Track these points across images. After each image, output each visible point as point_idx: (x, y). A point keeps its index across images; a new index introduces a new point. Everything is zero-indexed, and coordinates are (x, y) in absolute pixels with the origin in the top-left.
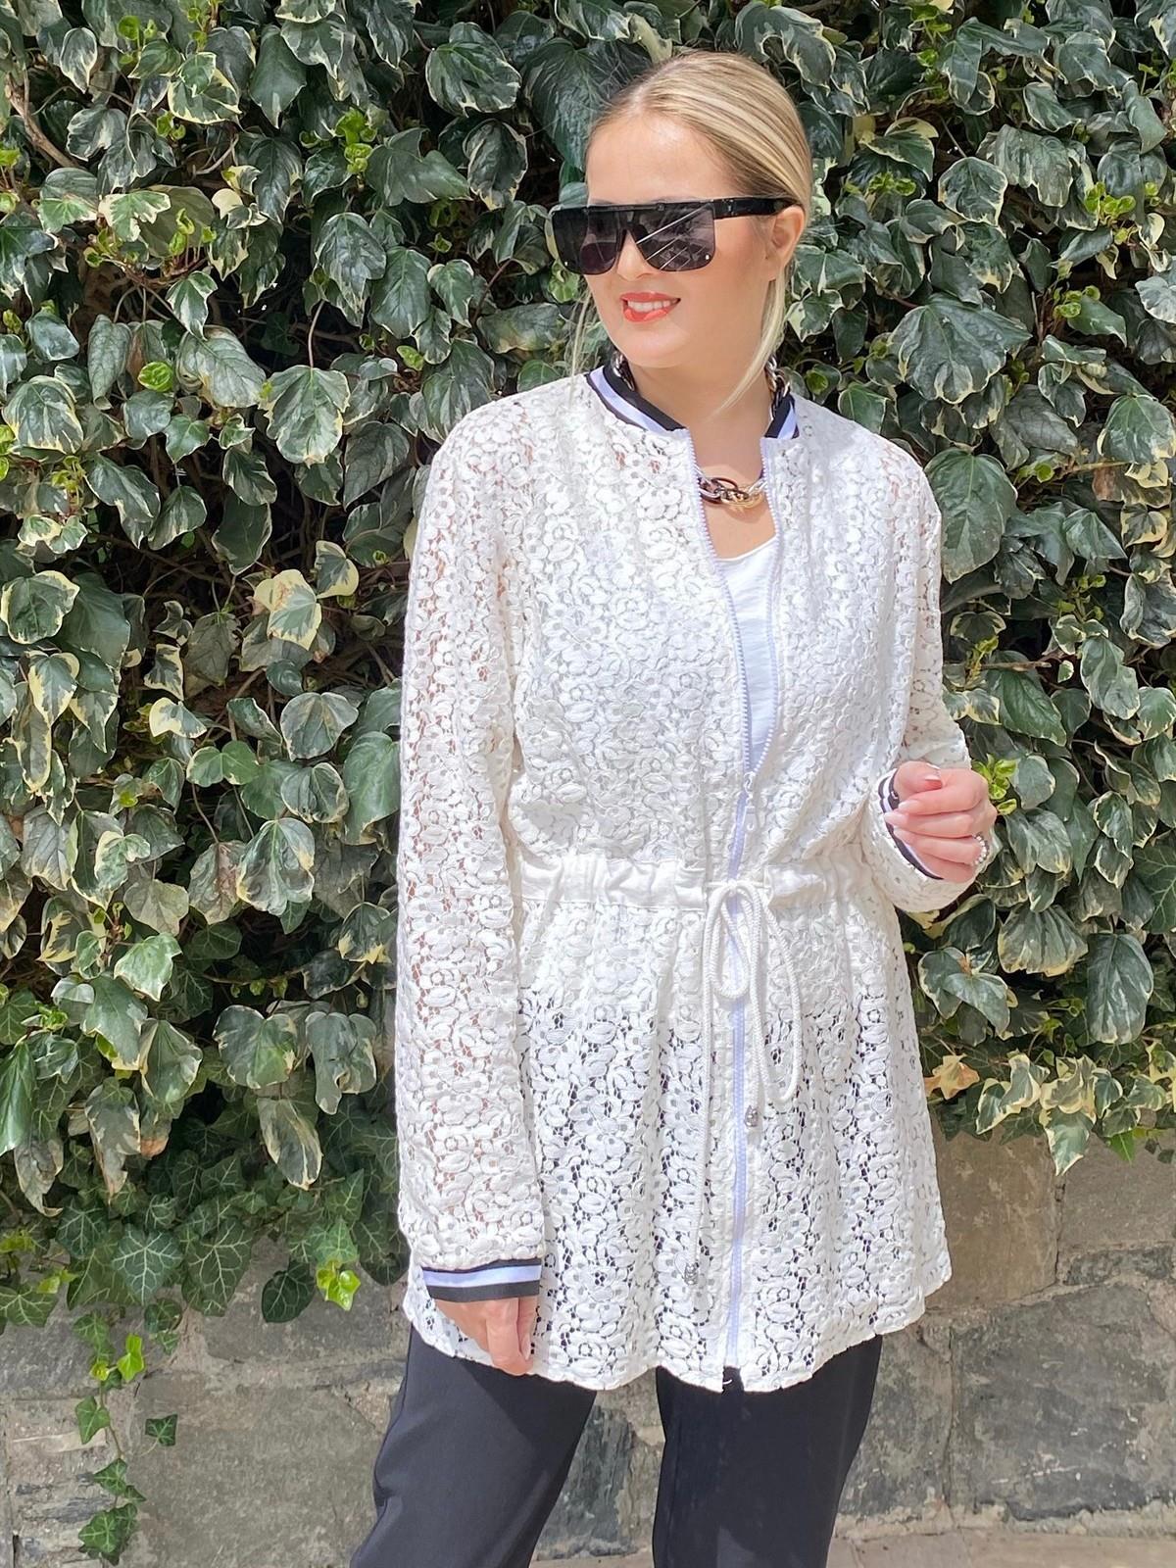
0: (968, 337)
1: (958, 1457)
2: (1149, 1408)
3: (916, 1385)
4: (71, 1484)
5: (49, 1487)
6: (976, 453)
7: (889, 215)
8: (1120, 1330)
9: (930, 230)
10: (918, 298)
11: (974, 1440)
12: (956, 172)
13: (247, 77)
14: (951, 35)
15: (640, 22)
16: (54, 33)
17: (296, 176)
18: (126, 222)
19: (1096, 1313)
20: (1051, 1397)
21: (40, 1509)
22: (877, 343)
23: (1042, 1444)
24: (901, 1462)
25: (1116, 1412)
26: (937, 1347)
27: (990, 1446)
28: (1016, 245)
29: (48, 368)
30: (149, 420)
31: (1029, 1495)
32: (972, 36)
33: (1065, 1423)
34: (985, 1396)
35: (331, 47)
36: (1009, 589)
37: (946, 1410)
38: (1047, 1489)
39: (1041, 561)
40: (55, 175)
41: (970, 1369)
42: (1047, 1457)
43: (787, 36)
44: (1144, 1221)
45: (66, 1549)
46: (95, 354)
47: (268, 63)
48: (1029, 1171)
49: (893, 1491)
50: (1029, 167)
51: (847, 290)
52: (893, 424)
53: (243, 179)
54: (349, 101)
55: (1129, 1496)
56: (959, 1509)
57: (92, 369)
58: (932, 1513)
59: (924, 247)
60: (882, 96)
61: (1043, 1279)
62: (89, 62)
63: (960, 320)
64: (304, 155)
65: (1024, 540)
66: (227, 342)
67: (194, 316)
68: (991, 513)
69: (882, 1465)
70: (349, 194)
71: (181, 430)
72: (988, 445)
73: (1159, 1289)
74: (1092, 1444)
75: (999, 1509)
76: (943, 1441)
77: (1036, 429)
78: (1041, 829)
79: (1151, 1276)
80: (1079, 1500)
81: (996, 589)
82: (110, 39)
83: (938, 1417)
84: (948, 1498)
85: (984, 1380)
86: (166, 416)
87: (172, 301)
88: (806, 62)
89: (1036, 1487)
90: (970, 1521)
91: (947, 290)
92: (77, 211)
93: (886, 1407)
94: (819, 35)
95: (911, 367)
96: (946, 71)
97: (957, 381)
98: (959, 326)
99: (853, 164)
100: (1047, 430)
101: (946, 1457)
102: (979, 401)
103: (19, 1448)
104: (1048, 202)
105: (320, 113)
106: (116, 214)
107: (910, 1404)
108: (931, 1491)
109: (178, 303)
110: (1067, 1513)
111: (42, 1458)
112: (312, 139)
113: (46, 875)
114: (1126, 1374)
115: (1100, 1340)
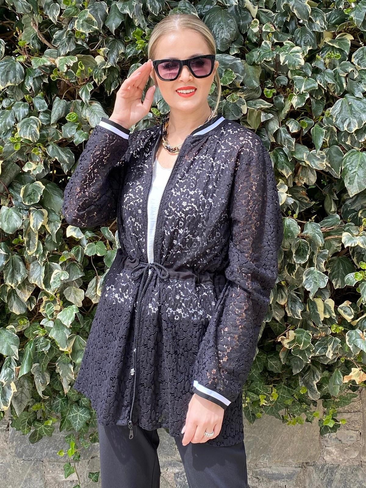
0: (357, 109)
6: (362, 151)
7: (335, 66)
9: (347, 72)
10: (343, 95)
12: (359, 52)
13: (105, 18)
16: (48, 5)
17: (122, 51)
18: (63, 66)
22: (327, 111)
30: (69, 132)
35: (131, 8)
46: (54, 109)
47: (113, 13)
51: (311, 91)
52: (334, 140)
53: (104, 52)
54: (139, 26)
57: (52, 114)
59: (345, 78)
60: (334, 25)
62: (57, 14)
64: (126, 44)
66: (97, 106)
67: (86, 97)
70: (141, 57)
71: (80, 134)
86: (75, 130)
87: (80, 92)
88: (298, 12)
91: (352, 93)
94: (305, 3)
97: (352, 125)
98: (354, 105)
99: (323, 48)
102: (360, 132)
103: (49, 478)
106: (60, 63)
109: (82, 93)
111: (56, 482)
112: (129, 39)
113: (36, 283)
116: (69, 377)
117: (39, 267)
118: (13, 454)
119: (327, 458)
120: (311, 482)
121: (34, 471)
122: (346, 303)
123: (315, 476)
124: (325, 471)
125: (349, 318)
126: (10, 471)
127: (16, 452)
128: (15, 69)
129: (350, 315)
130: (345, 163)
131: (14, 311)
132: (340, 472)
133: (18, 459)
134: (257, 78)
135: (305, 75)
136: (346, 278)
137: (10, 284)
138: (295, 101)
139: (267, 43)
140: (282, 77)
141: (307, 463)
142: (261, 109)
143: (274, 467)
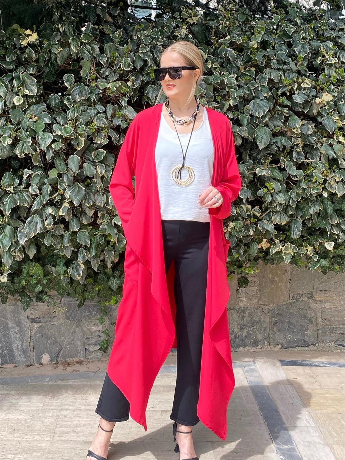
0: (262, 105)
1: (271, 336)
2: (310, 326)
3: (262, 320)
4: (96, 337)
5: (92, 338)
6: (264, 126)
7: (247, 84)
8: (303, 309)
9: (254, 87)
10: (253, 99)
11: (274, 332)
12: (259, 76)
13: (134, 62)
14: (257, 52)
15: (201, 51)
16: (99, 55)
17: (142, 79)
18: (113, 87)
19: (298, 306)
20: (289, 323)
21: (90, 342)
22: (246, 107)
23: (288, 333)
24: (260, 336)
25: (303, 326)
26: (266, 312)
27: (278, 333)
28: (270, 89)
29: (100, 113)
30: (117, 122)
31: (286, 343)
32: (261, 52)
33: (292, 328)
34: (276, 323)
35: (148, 56)
36: (271, 151)
37: (268, 326)
38: (289, 342)
39: (277, 146)
40: (99, 80)
41: (273, 317)
42: (289, 335)
43: (228, 53)
44: (307, 287)
45: (95, 351)
46: (108, 111)
47: (137, 60)
48: (283, 276)
49: (258, 342)
50: (272, 75)
51: (240, 97)
52: (249, 122)
53: (133, 80)
54: (151, 66)
55: (306, 344)
56: (272, 346)
57: (107, 114)
58: (266, 347)
59: (254, 90)
60: (245, 63)
61: (287, 298)
62: (105, 60)
63: (260, 102)
64: (143, 75)
65: (274, 142)
66: (130, 108)
67: (125, 103)
68: (267, 137)
69: (256, 336)
70: (151, 82)
71: (123, 124)
72: (267, 125)
73: (311, 301)
74: (298, 333)
75: (280, 346)
77: (275, 123)
78: (279, 196)
79: (309, 298)
80: (296, 345)
81: (269, 152)
82: (109, 56)
84: (269, 344)
85: (276, 319)
86: (121, 121)
87: (121, 101)
88: (231, 57)
90: (274, 349)
91: (258, 97)
92: (106, 85)
93: (256, 324)
94: (233, 53)
95: (252, 111)
96: (256, 58)
97: (260, 113)
98: (260, 104)
99: (240, 75)
100: (278, 123)
101: (269, 335)
102: (264, 117)
103: (86, 330)
104: (276, 81)
105: (146, 68)
106: (111, 86)
107: (261, 324)
108: (266, 342)
109: (122, 102)
110: (294, 347)
111: (90, 332)
112: (144, 72)
113: (99, 204)
114: (305, 318)
115: (299, 311)
116: (112, 259)
117: (100, 196)
118: (65, 318)
119: (241, 304)
120: (233, 319)
121: (77, 326)
122: (257, 207)
123: (235, 315)
124: (240, 311)
125: (258, 215)
126: (62, 328)
127: (66, 316)
128: (85, 90)
129: (259, 213)
130: (256, 133)
131: (84, 222)
132: (248, 311)
133: (67, 320)
134: (212, 91)
135: (235, 89)
136: (258, 193)
137: (87, 205)
138: (231, 102)
139: (216, 73)
140: (223, 90)
141: (230, 308)
142: (214, 107)
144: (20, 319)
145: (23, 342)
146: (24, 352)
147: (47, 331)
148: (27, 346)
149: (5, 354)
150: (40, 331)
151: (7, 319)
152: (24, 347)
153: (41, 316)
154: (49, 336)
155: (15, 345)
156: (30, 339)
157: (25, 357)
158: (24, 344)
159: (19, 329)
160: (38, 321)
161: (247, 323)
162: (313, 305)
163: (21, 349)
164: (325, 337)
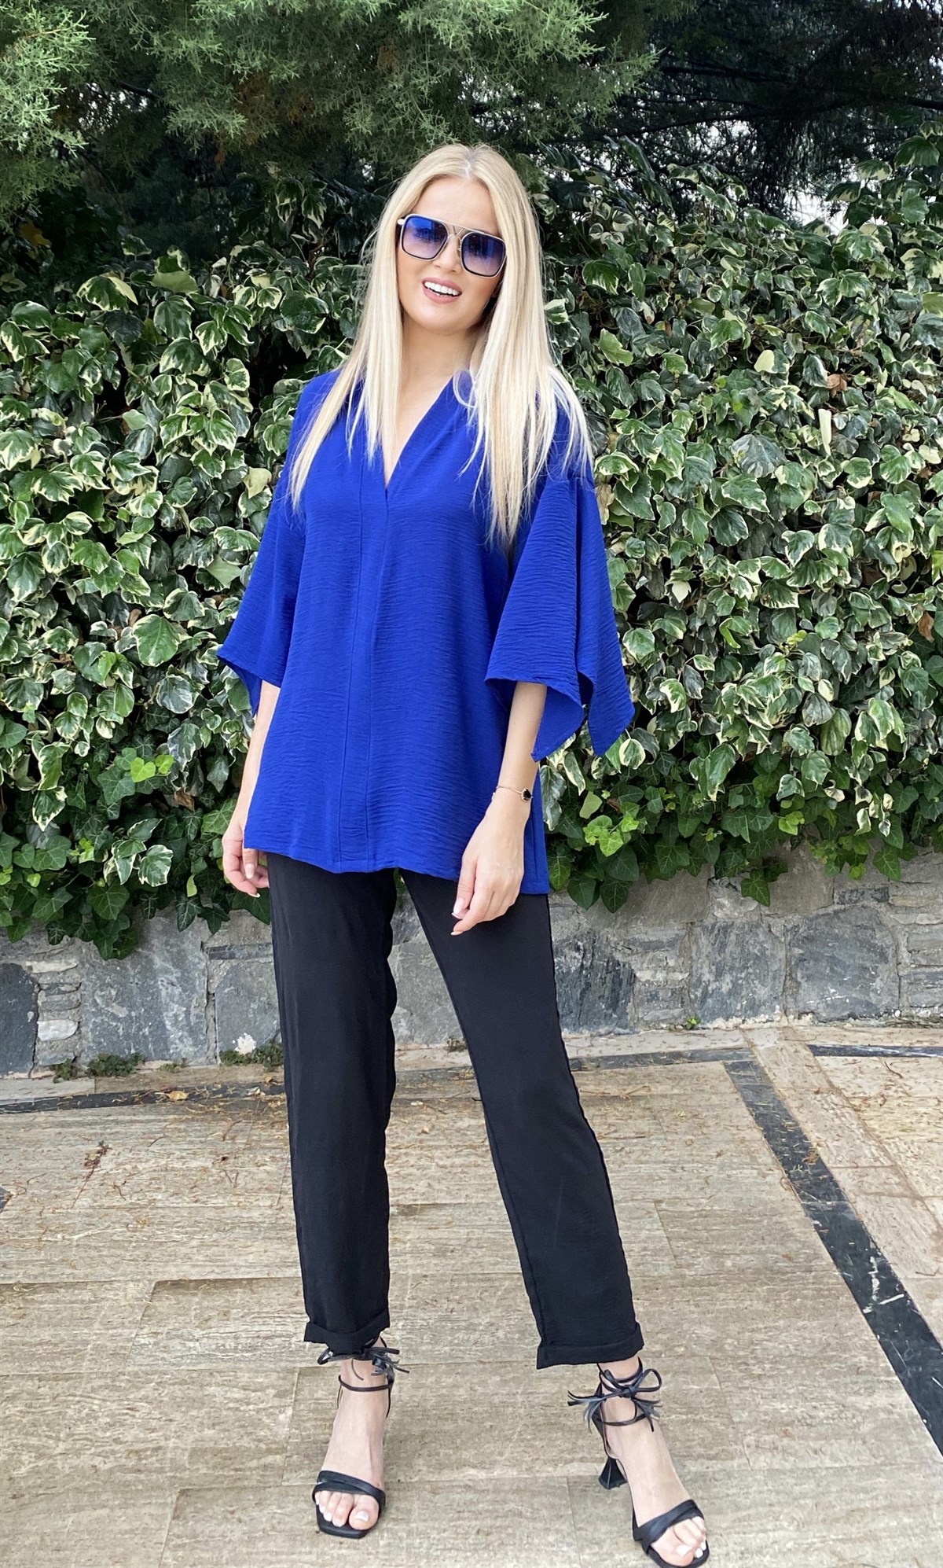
1: (789, 991)
2: (881, 967)
3: (768, 953)
8: (866, 928)
11: (797, 982)
19: (853, 919)
20: (833, 961)
23: (829, 984)
24: (762, 992)
25: (866, 969)
26: (778, 934)
27: (804, 985)
31: (824, 1009)
33: (840, 973)
34: (802, 959)
37: (783, 966)
38: (832, 1006)
41: (794, 946)
42: (832, 991)
44: (874, 873)
49: (759, 1006)
55: (872, 1011)
56: (792, 1017)
58: (778, 1018)
61: (829, 900)
69: (754, 993)
73: (883, 908)
74: (854, 985)
75: (810, 1016)
76: (782, 980)
79: (879, 901)
80: (848, 1013)
83: (779, 970)
84: (785, 1012)
85: (801, 951)
89: (828, 1005)
90: (796, 1022)
93: (754, 963)
101: (784, 990)
107: (766, 963)
108: (778, 1007)
110: (845, 1018)
114: (869, 950)
115: (856, 932)
119: (719, 914)
120: (699, 950)
123: (703, 940)
124: (716, 932)
132: (735, 931)
141: (691, 924)
143: (650, 932)
144: (184, 950)
145: (188, 1007)
146: (192, 1032)
147: (249, 979)
148: (198, 1017)
149: (144, 1036)
150: (231, 979)
151: (150, 950)
152: (193, 1019)
153: (236, 943)
154: (255, 991)
155: (171, 1014)
156: (208, 998)
157: (195, 1045)
158: (193, 1012)
159: (179, 975)
160: (227, 955)
161: (734, 959)
162: (889, 917)
163: (184, 1023)
164: (917, 996)
